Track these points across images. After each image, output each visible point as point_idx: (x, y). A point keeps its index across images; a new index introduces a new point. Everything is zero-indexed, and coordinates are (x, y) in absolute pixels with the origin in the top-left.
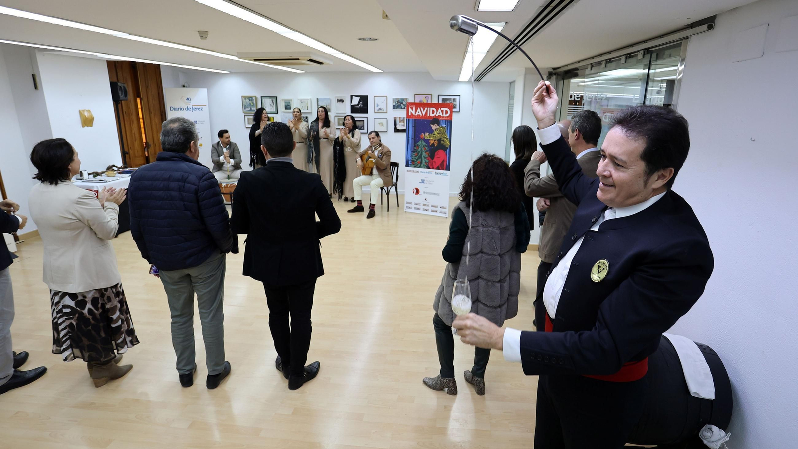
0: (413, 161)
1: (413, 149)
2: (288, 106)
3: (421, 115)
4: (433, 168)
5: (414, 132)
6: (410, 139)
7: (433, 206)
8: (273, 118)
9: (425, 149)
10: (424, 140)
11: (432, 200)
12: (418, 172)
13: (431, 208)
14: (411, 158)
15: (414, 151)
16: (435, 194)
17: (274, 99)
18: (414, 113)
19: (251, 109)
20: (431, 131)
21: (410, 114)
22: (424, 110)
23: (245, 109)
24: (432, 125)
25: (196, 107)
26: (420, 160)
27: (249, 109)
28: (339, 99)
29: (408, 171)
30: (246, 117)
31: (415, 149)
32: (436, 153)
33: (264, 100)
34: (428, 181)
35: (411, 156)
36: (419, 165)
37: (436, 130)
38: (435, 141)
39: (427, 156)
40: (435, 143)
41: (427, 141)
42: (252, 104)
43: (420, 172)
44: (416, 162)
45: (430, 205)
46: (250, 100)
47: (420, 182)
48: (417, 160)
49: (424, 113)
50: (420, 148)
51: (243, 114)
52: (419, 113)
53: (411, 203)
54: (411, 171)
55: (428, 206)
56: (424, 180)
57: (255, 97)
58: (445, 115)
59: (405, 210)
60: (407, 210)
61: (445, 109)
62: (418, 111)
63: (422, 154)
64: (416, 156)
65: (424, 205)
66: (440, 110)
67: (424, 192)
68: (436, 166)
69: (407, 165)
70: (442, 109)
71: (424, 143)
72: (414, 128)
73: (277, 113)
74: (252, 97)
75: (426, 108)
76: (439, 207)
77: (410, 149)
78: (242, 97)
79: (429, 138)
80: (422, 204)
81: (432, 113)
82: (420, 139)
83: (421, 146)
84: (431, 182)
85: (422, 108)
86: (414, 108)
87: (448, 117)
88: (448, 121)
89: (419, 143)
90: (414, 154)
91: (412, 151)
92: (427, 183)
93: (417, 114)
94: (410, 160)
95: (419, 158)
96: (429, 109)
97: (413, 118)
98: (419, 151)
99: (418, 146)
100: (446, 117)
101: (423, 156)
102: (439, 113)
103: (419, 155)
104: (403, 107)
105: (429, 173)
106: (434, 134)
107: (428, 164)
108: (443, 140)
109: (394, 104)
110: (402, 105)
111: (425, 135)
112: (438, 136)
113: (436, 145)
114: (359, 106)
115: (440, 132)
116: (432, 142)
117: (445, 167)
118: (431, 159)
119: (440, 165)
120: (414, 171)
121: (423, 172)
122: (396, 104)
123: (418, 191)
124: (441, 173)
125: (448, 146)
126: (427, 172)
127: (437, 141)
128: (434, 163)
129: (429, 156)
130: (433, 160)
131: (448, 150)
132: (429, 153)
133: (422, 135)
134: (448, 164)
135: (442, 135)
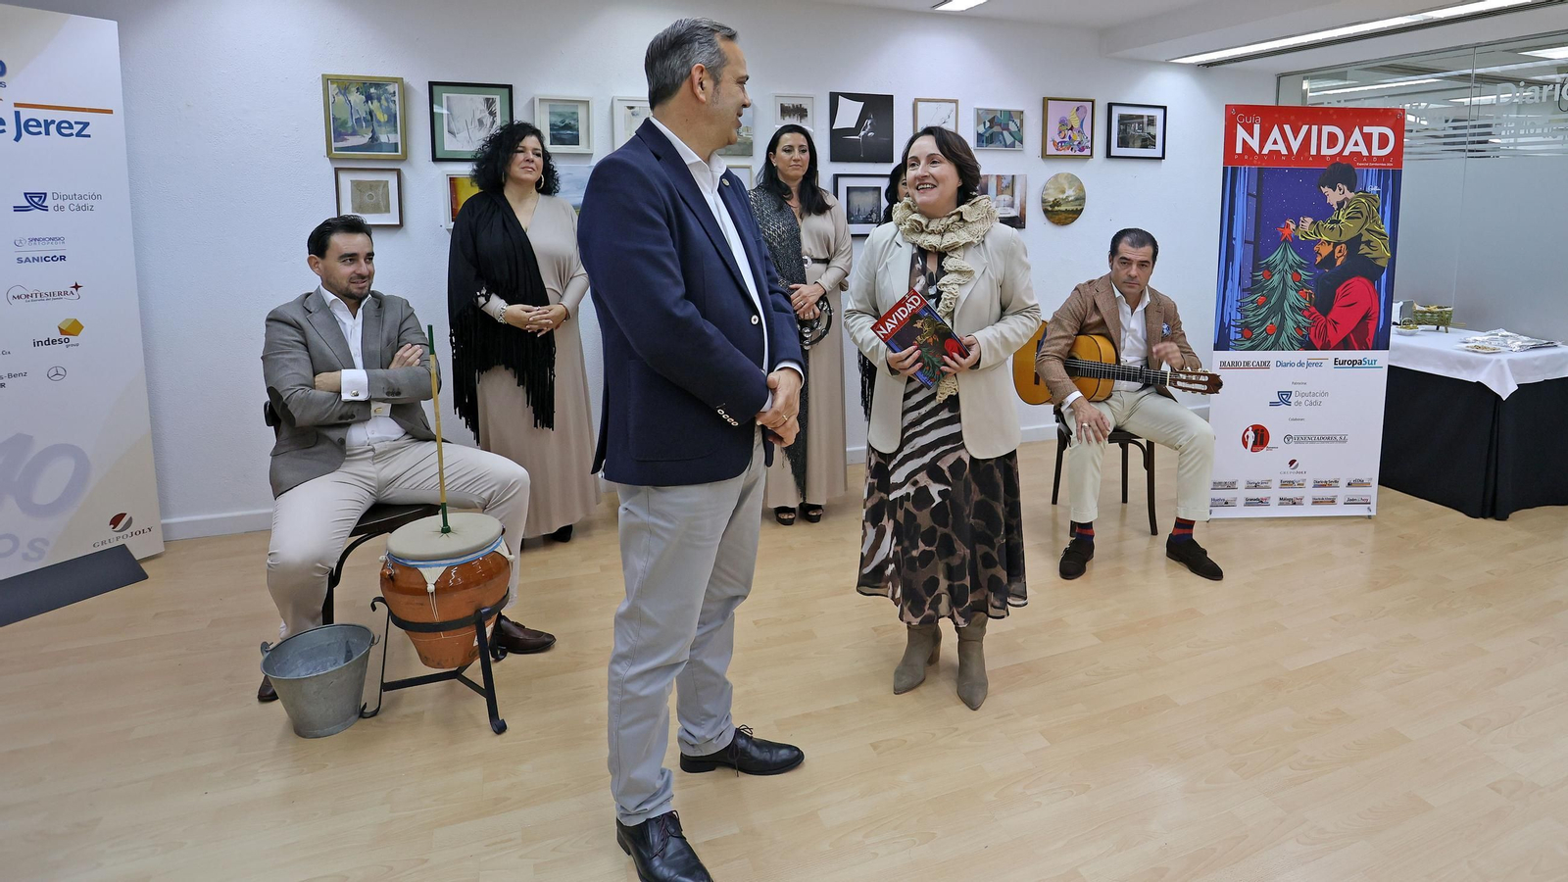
0: (1246, 329)
1: (1247, 283)
2: (568, 127)
4: (1326, 347)
5: (1252, 217)
7: (1318, 485)
9: (1296, 277)
10: (1295, 243)
11: (1317, 463)
12: (1265, 365)
13: (1309, 493)
14: (1237, 317)
15: (1252, 287)
16: (1329, 439)
17: (496, 96)
18: (1254, 144)
19: (374, 138)
20: (1323, 212)
21: (1240, 149)
22: (1296, 133)
23: (339, 135)
24: (1325, 190)
25: (42, 115)
26: (1275, 320)
27: (364, 139)
28: (788, 103)
29: (1224, 365)
30: (346, 180)
31: (1254, 282)
32: (1339, 291)
34: (1303, 395)
35: (1240, 309)
36: (1272, 339)
37: (1340, 204)
38: (1336, 245)
40: (1337, 254)
41: (1306, 248)
42: (382, 117)
43: (1273, 364)
44: (1257, 331)
45: (1309, 484)
46: (369, 98)
47: (1272, 404)
48: (1264, 321)
50: (1276, 277)
51: (328, 168)
52: (1275, 142)
53: (1232, 485)
54: (1234, 365)
55: (1302, 485)
56: (1289, 394)
57: (398, 81)
58: (1376, 152)
60: (1213, 516)
61: (1376, 131)
62: (1270, 140)
63: (1283, 297)
64: (1257, 308)
65: (1285, 484)
66: (1357, 135)
67: (1288, 438)
68: (1335, 339)
69: (1221, 343)
70: (1366, 129)
71: (1293, 256)
72: (1253, 201)
74: (379, 84)
76: (1342, 484)
77: (1233, 285)
78: (327, 80)
79: (1314, 237)
80: (1276, 484)
81: (1326, 143)
82: (1277, 242)
83: (1280, 267)
84: (1314, 399)
85: (1287, 128)
86: (1257, 128)
87: (1386, 158)
88: (1386, 172)
89: (1271, 258)
90: (1252, 302)
91: (1243, 290)
92: (1299, 403)
93: (1269, 147)
94: (1233, 323)
95: (1272, 312)
96: (1315, 128)
97: (1250, 163)
98: (1271, 286)
99: (1269, 269)
100: (1380, 158)
101: (1286, 305)
102: (1356, 144)
103: (1273, 301)
104: (1009, 139)
105: (1308, 365)
106: (1332, 222)
107: (1305, 332)
108: (1368, 243)
109: (981, 130)
110: (1005, 133)
111: (1297, 227)
112: (1350, 228)
113: (1338, 263)
114: (862, 133)
115: (1359, 215)
116: (1325, 250)
117: (1371, 340)
118: (1318, 314)
119: (1352, 331)
120: (1248, 363)
121: (1286, 365)
122: (987, 130)
123: (1261, 437)
124: (1353, 363)
125: (1383, 263)
126: (1301, 364)
127: (1343, 245)
128: (1330, 328)
129: (1310, 302)
130: (1328, 318)
131: (1384, 276)
132: (1310, 294)
133: (1288, 226)
134: (1380, 327)
135: (1366, 222)
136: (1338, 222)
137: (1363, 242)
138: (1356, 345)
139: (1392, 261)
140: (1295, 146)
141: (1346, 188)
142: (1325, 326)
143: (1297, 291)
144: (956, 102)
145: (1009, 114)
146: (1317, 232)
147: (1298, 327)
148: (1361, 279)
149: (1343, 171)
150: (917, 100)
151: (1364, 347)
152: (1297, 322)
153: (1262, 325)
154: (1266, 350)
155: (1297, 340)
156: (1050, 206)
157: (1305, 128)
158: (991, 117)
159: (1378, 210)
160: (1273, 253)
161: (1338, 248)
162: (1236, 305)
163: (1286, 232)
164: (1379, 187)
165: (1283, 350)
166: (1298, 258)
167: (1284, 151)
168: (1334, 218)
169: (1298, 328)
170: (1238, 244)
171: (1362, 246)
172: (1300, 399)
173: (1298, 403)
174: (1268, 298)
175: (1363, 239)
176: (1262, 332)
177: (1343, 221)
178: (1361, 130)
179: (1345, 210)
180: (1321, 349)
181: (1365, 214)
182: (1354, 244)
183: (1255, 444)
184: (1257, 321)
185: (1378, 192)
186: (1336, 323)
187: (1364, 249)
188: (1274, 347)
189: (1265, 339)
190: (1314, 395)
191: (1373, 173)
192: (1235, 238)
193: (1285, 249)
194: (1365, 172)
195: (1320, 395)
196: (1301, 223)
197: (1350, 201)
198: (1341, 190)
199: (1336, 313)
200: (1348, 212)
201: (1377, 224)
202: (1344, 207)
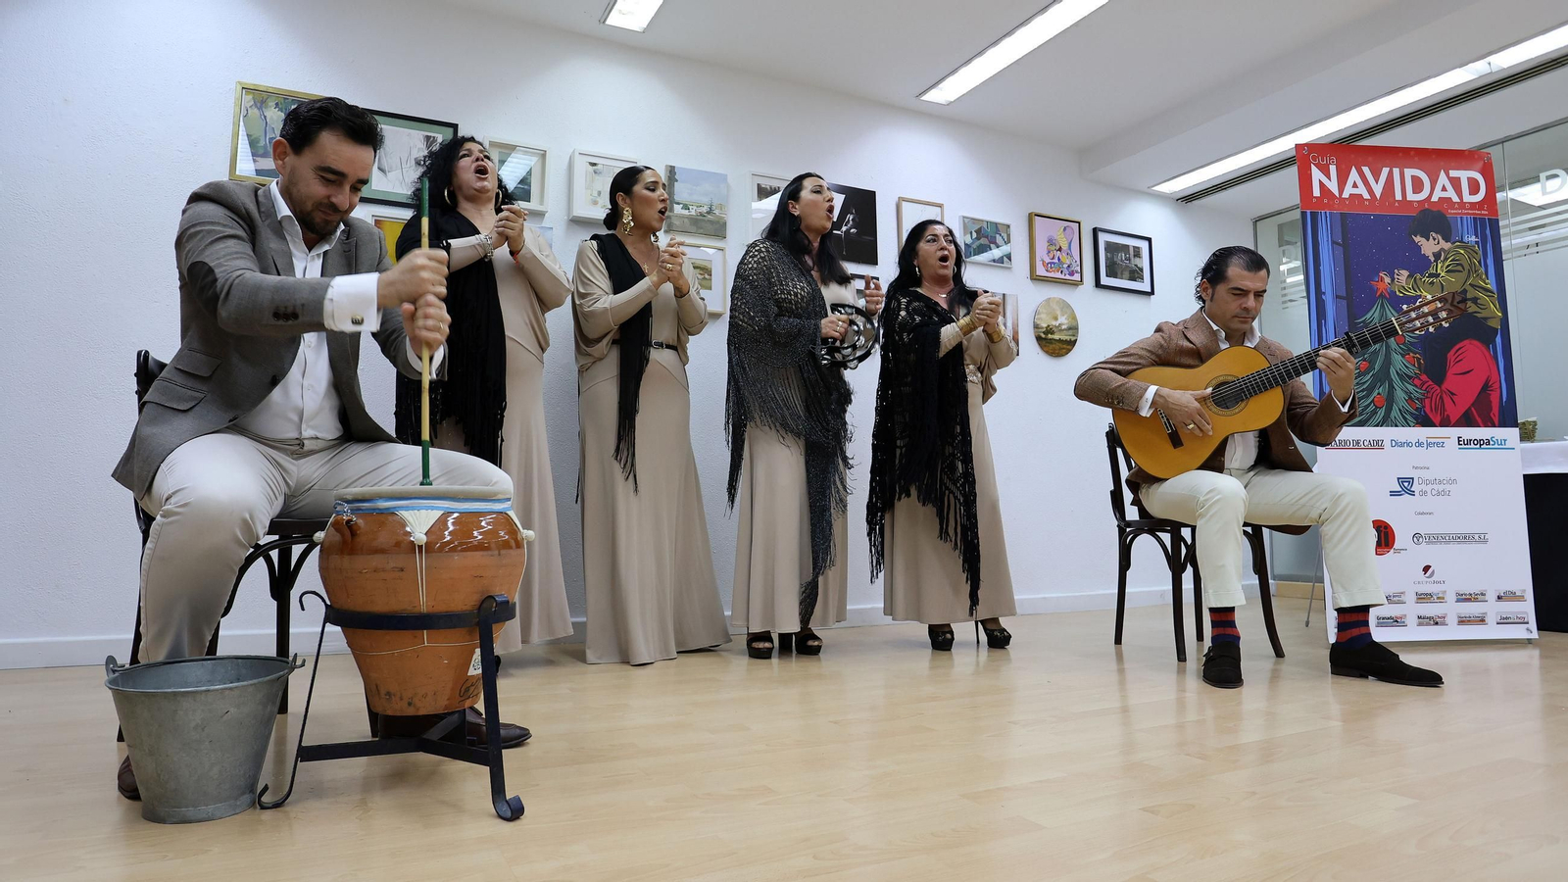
4: (1445, 423)
5: (1341, 269)
7: (1464, 598)
10: (1394, 300)
11: (1457, 570)
12: (1378, 445)
13: (1452, 609)
16: (1465, 538)
18: (1332, 186)
20: (1419, 265)
21: (1318, 191)
22: (1377, 177)
24: (1418, 239)
26: (1381, 390)
32: (1451, 356)
34: (1427, 482)
36: (1381, 413)
37: (1437, 256)
39: (1413, 370)
43: (1387, 444)
45: (1451, 597)
47: (1393, 494)
48: (1370, 390)
52: (1356, 184)
54: (1342, 445)
55: (1441, 599)
56: (1410, 481)
58: (1468, 198)
61: (1464, 175)
62: (1350, 183)
63: (1389, 362)
65: (1422, 598)
66: (1443, 179)
67: (1417, 537)
68: (1455, 413)
70: (1453, 173)
71: (1393, 315)
72: (1339, 250)
75: (1387, 170)
76: (1491, 596)
79: (1412, 293)
80: (1410, 597)
81: (1412, 187)
82: (1372, 298)
84: (1441, 487)
85: (1366, 170)
86: (1333, 169)
87: (1479, 205)
88: (1482, 220)
89: (1368, 316)
92: (1426, 492)
93: (1348, 191)
95: (1378, 381)
96: (1396, 171)
97: (1329, 206)
98: (1374, 349)
100: (1473, 205)
101: (1392, 371)
102: (1444, 189)
103: (1377, 367)
105: (1428, 445)
106: (1431, 275)
107: (1419, 405)
108: (1475, 300)
109: (968, 239)
111: (1393, 280)
112: (1453, 282)
115: (1459, 268)
117: (1497, 415)
118: (1430, 382)
119: (1472, 404)
120: (1358, 443)
121: (1402, 445)
122: (974, 241)
123: (1385, 537)
124: (1480, 443)
125: (1495, 324)
128: (1447, 400)
129: (1419, 368)
130: (1443, 387)
131: (1498, 340)
132: (1418, 359)
133: (1382, 279)
134: (1504, 400)
135: (1469, 277)
136: (1437, 276)
137: (1469, 299)
138: (1479, 420)
139: (1505, 323)
140: (1378, 190)
141: (1440, 238)
142: (1441, 398)
143: (1403, 356)
146: (1415, 287)
147: (1410, 398)
148: (1474, 342)
149: (1433, 219)
151: (1489, 423)
152: (1408, 393)
153: (1367, 396)
154: (1377, 426)
155: (1411, 414)
157: (1385, 171)
158: (977, 228)
159: (1479, 262)
160: (1371, 309)
164: (1477, 236)
165: (1396, 426)
167: (1366, 196)
168: (1432, 271)
169: (1410, 400)
170: (1328, 299)
171: (1469, 303)
172: (1423, 487)
173: (1424, 493)
174: (1371, 363)
175: (1468, 296)
176: (1369, 404)
177: (1443, 274)
178: (1447, 175)
179: (1443, 261)
180: (1441, 426)
181: (1467, 267)
183: (1379, 544)
184: (1362, 391)
185: (1477, 242)
186: (1453, 394)
187: (1472, 308)
188: (1385, 422)
189: (1374, 413)
190: (1440, 482)
191: (1468, 222)
192: (1324, 293)
193: (1382, 305)
194: (1459, 220)
195: (1448, 482)
196: (1396, 276)
197: (1447, 252)
198: (1434, 239)
199: (1451, 382)
200: (1446, 264)
201: (1481, 279)
202: (1442, 258)
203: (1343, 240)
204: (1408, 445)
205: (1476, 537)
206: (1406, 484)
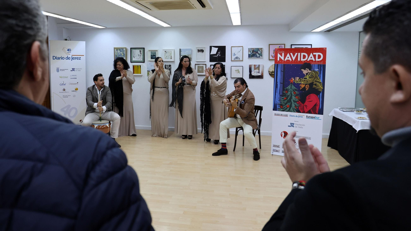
0: (281, 105)
1: (281, 94)
2: (154, 55)
3: (291, 60)
4: (304, 112)
5: (282, 77)
6: (279, 84)
8: (140, 66)
9: (295, 93)
10: (294, 84)
12: (286, 116)
14: (279, 102)
15: (282, 95)
17: (142, 50)
18: (283, 58)
20: (302, 76)
21: (278, 60)
22: (294, 55)
24: (302, 70)
26: (289, 104)
29: (275, 115)
31: (283, 94)
32: (307, 97)
33: (133, 50)
34: (297, 125)
35: (279, 100)
36: (288, 109)
37: (307, 74)
38: (306, 85)
39: (297, 100)
40: (306, 87)
41: (297, 85)
42: (123, 55)
43: (289, 116)
46: (121, 51)
47: (289, 126)
48: (286, 104)
49: (294, 58)
50: (289, 93)
52: (288, 58)
53: (278, 147)
54: (278, 115)
56: (293, 124)
57: (126, 48)
59: (272, 154)
63: (291, 98)
64: (284, 100)
68: (306, 110)
69: (275, 109)
70: (314, 54)
71: (293, 87)
72: (282, 73)
73: (144, 62)
75: (296, 54)
77: (278, 94)
78: (115, 48)
79: (299, 83)
81: (302, 58)
82: (289, 83)
83: (290, 90)
84: (301, 126)
85: (291, 54)
86: (283, 54)
87: (321, 61)
88: (321, 65)
89: (288, 88)
90: (283, 99)
91: (280, 95)
92: (297, 127)
93: (286, 59)
94: (278, 104)
95: (288, 102)
96: (299, 54)
97: (281, 63)
98: (288, 95)
99: (287, 90)
100: (318, 61)
101: (292, 100)
102: (311, 58)
103: (288, 99)
104: (258, 55)
106: (305, 79)
107: (298, 108)
108: (316, 85)
109: (250, 53)
110: (257, 54)
111: (295, 79)
112: (310, 80)
113: (307, 90)
114: (218, 55)
115: (312, 77)
116: (303, 86)
117: (317, 111)
118: (301, 103)
119: (311, 109)
120: (282, 115)
121: (292, 116)
122: (251, 53)
123: (286, 135)
124: (312, 117)
125: (321, 90)
126: (297, 116)
127: (308, 85)
128: (305, 107)
129: (299, 100)
130: (304, 104)
131: (321, 94)
132: (299, 98)
133: (292, 79)
134: (320, 108)
135: (315, 79)
136: (306, 79)
137: (314, 84)
138: (312, 112)
139: (323, 90)
142: (303, 107)
143: (295, 97)
144: (242, 47)
145: (258, 49)
146: (300, 81)
147: (296, 106)
148: (314, 94)
149: (308, 65)
150: (232, 47)
151: (315, 113)
152: (295, 105)
153: (285, 105)
154: (287, 111)
155: (295, 110)
156: (271, 73)
158: (252, 50)
159: (318, 75)
160: (288, 86)
161: (306, 86)
162: (278, 99)
163: (291, 81)
165: (291, 112)
166: (295, 88)
168: (305, 77)
171: (314, 85)
172: (296, 126)
174: (287, 98)
175: (314, 83)
176: (286, 107)
177: (308, 78)
178: (312, 54)
180: (302, 113)
181: (314, 77)
182: (311, 85)
183: (284, 136)
185: (318, 71)
187: (314, 86)
188: (289, 111)
189: (287, 109)
190: (301, 125)
191: (316, 65)
192: (278, 82)
193: (291, 85)
194: (314, 65)
195: (303, 125)
196: (296, 79)
197: (310, 73)
198: (307, 70)
199: (306, 103)
200: (309, 76)
201: (318, 79)
202: (308, 74)
203: (283, 70)
204: (294, 116)
205: (308, 138)
206: (292, 125)
